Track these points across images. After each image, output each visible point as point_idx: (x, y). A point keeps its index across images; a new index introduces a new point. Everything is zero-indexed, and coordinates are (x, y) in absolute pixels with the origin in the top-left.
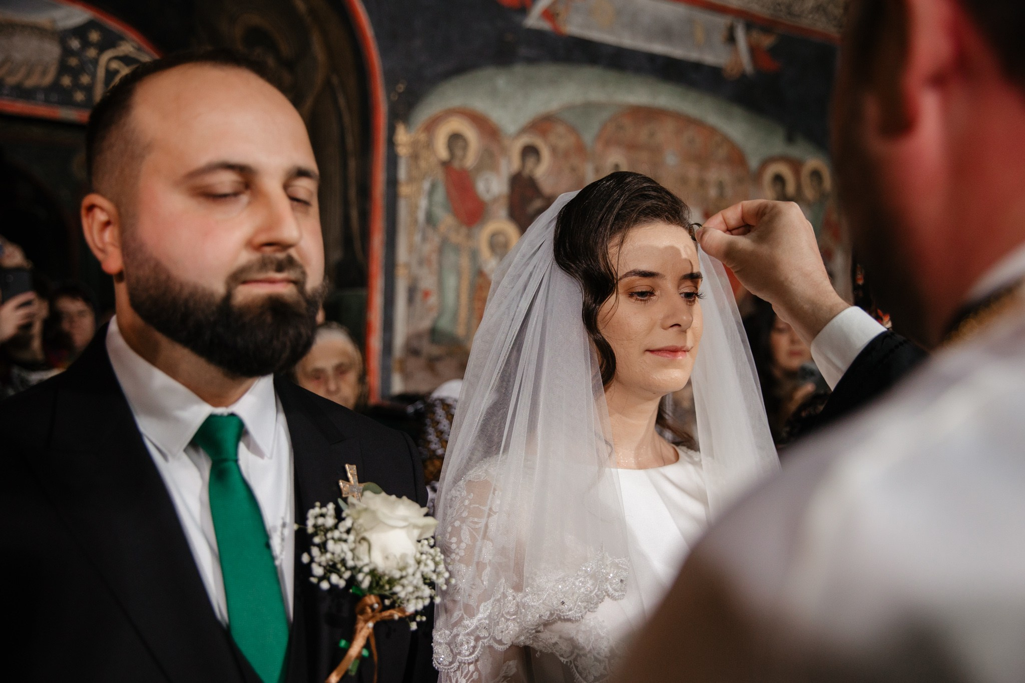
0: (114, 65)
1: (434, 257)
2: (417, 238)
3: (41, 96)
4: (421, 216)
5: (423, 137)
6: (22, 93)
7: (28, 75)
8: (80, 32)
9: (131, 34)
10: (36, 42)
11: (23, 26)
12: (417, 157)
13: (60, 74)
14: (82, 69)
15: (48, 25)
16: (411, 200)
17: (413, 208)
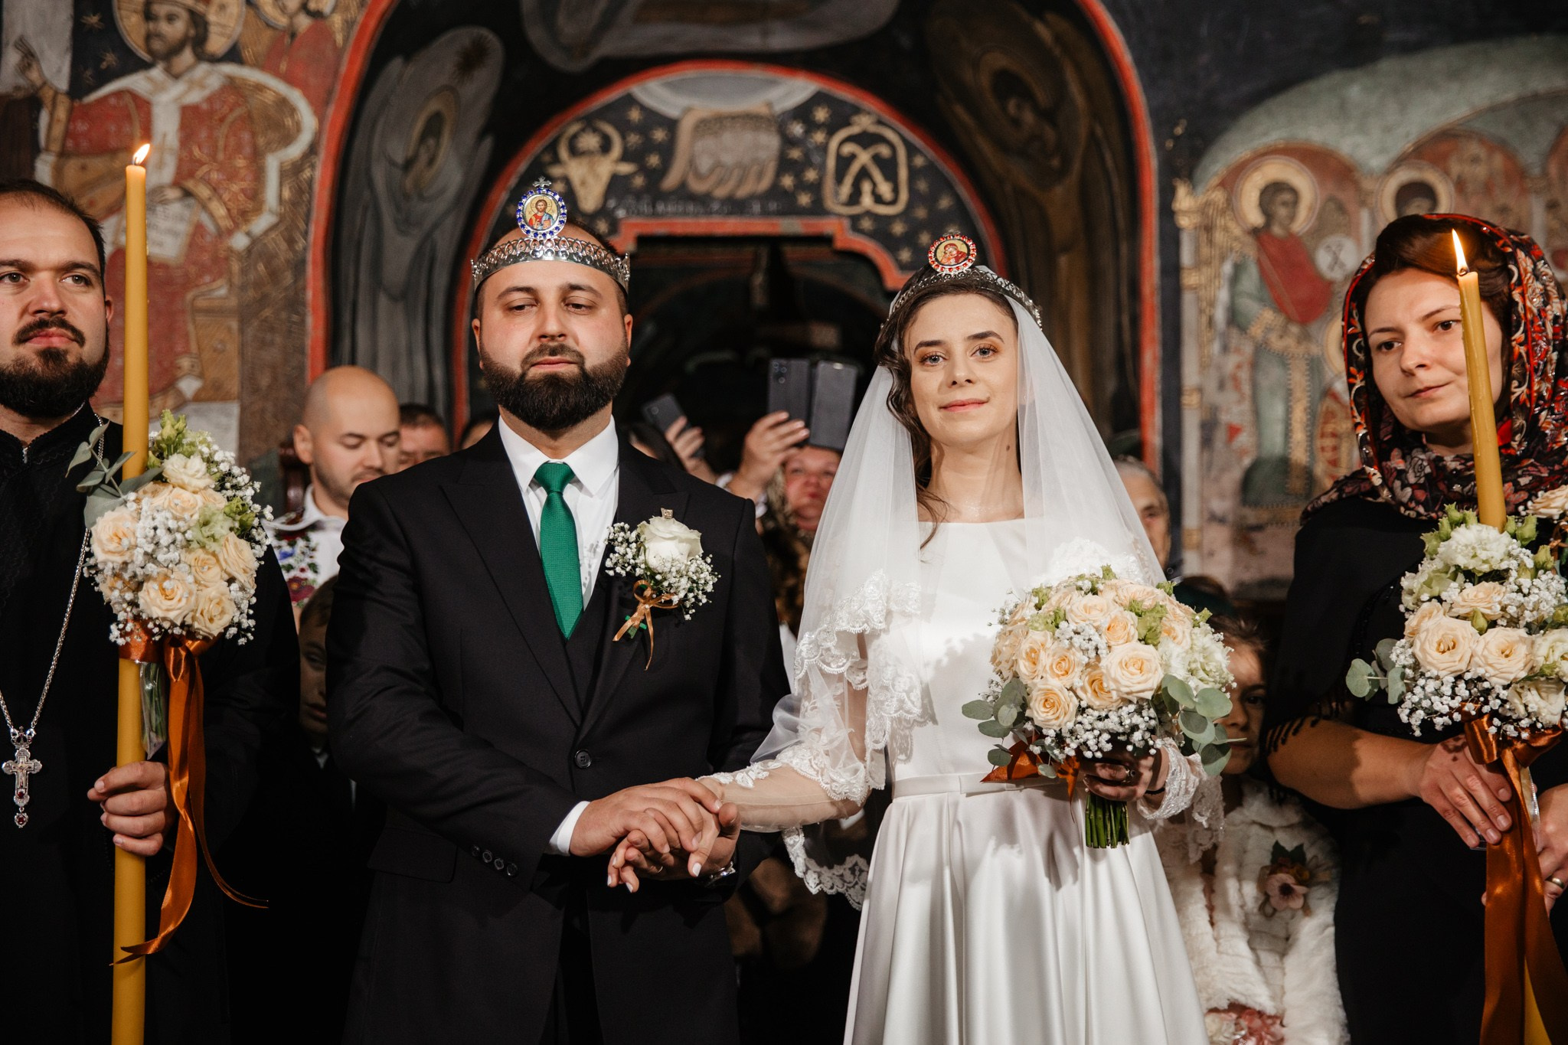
0: (848, 149)
1: (1244, 375)
2: (1216, 347)
3: (757, 207)
4: (1220, 315)
5: (1218, 196)
6: (736, 206)
7: (740, 182)
8: (802, 112)
9: (869, 103)
10: (748, 137)
11: (734, 117)
12: (1208, 229)
13: (779, 173)
14: (807, 162)
15: (763, 110)
16: (1202, 293)
17: (1204, 304)
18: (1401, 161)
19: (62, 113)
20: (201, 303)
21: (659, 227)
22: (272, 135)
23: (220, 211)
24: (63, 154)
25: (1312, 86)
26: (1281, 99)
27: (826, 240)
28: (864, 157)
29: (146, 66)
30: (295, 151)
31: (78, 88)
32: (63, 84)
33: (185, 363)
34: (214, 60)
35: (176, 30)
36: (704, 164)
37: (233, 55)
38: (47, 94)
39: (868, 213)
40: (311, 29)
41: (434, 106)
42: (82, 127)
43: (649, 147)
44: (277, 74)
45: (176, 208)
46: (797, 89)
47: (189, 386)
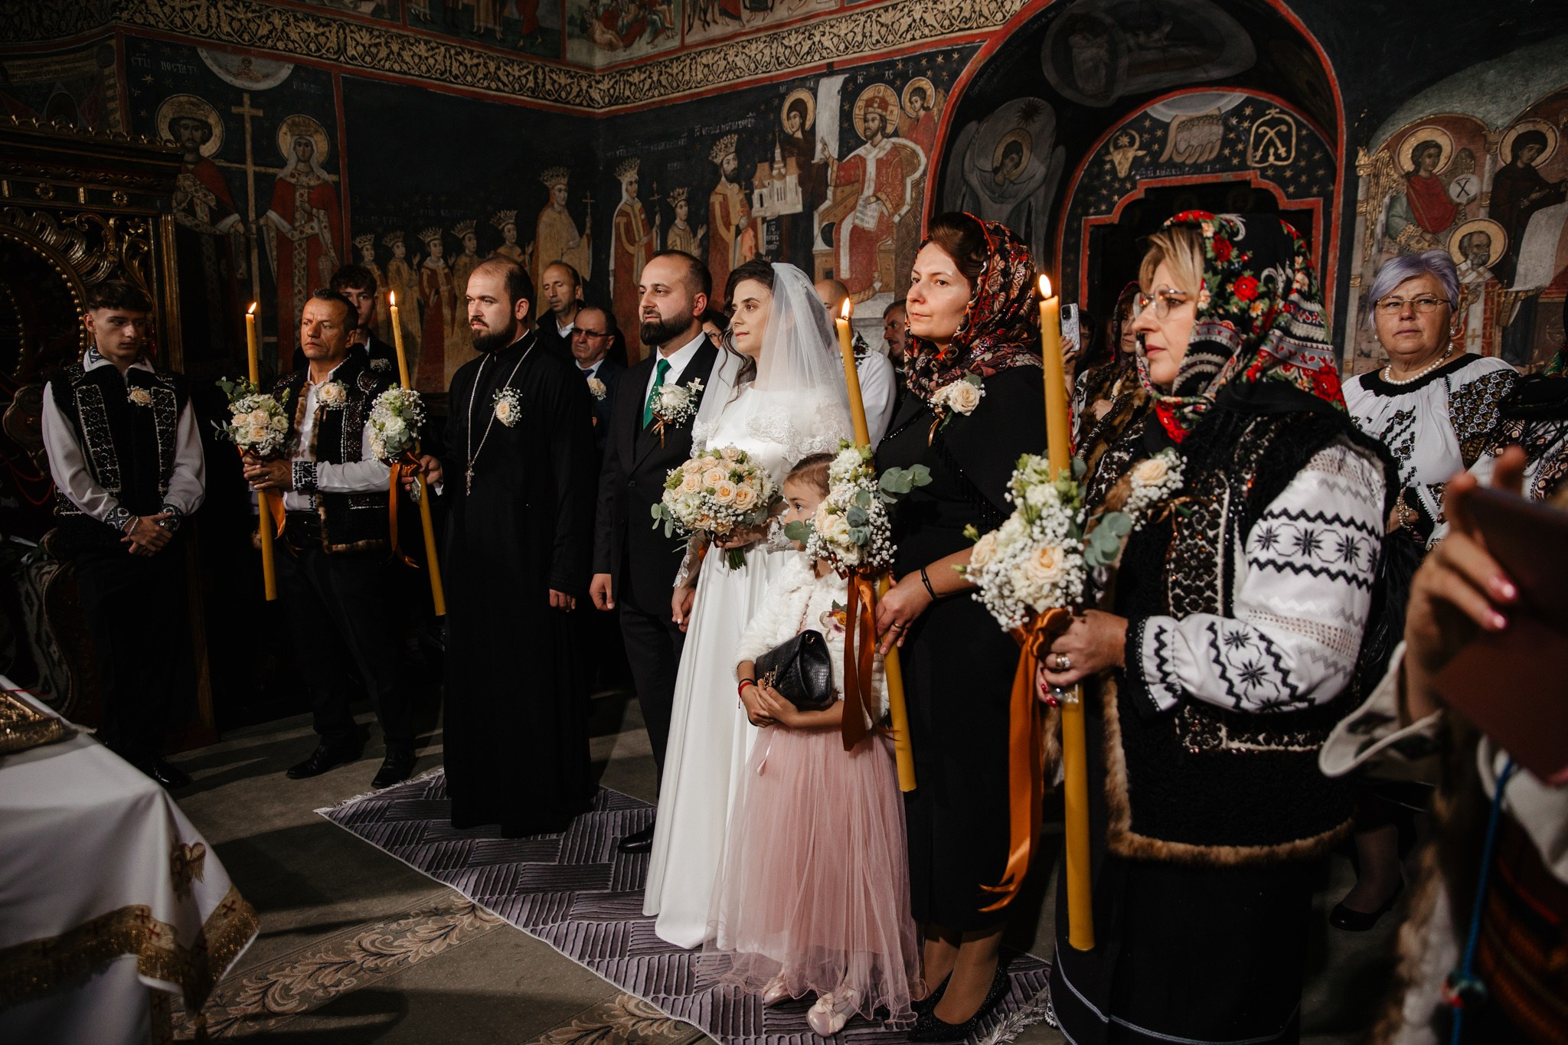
0: (1261, 130)
2: (1374, 249)
3: (1209, 168)
4: (1379, 230)
5: (1385, 155)
6: (1198, 168)
7: (1201, 154)
8: (1237, 111)
9: (1277, 101)
10: (1207, 128)
11: (1199, 119)
12: (1377, 176)
13: (1222, 149)
14: (1238, 140)
15: (1216, 113)
16: (1369, 217)
17: (1369, 223)
18: (1518, 120)
19: (835, 169)
20: (882, 248)
21: (1156, 184)
22: (909, 168)
23: (890, 206)
24: (836, 186)
25: (1459, 75)
26: (1434, 87)
27: (1248, 183)
28: (1271, 133)
29: (866, 143)
30: (917, 175)
31: (841, 156)
32: (836, 156)
33: (876, 275)
34: (889, 136)
35: (874, 125)
36: (1182, 147)
37: (896, 134)
38: (831, 160)
39: (1271, 165)
40: (925, 116)
41: (1010, 139)
42: (842, 173)
43: (1154, 139)
44: (912, 140)
45: (874, 206)
46: (1235, 98)
47: (877, 285)
